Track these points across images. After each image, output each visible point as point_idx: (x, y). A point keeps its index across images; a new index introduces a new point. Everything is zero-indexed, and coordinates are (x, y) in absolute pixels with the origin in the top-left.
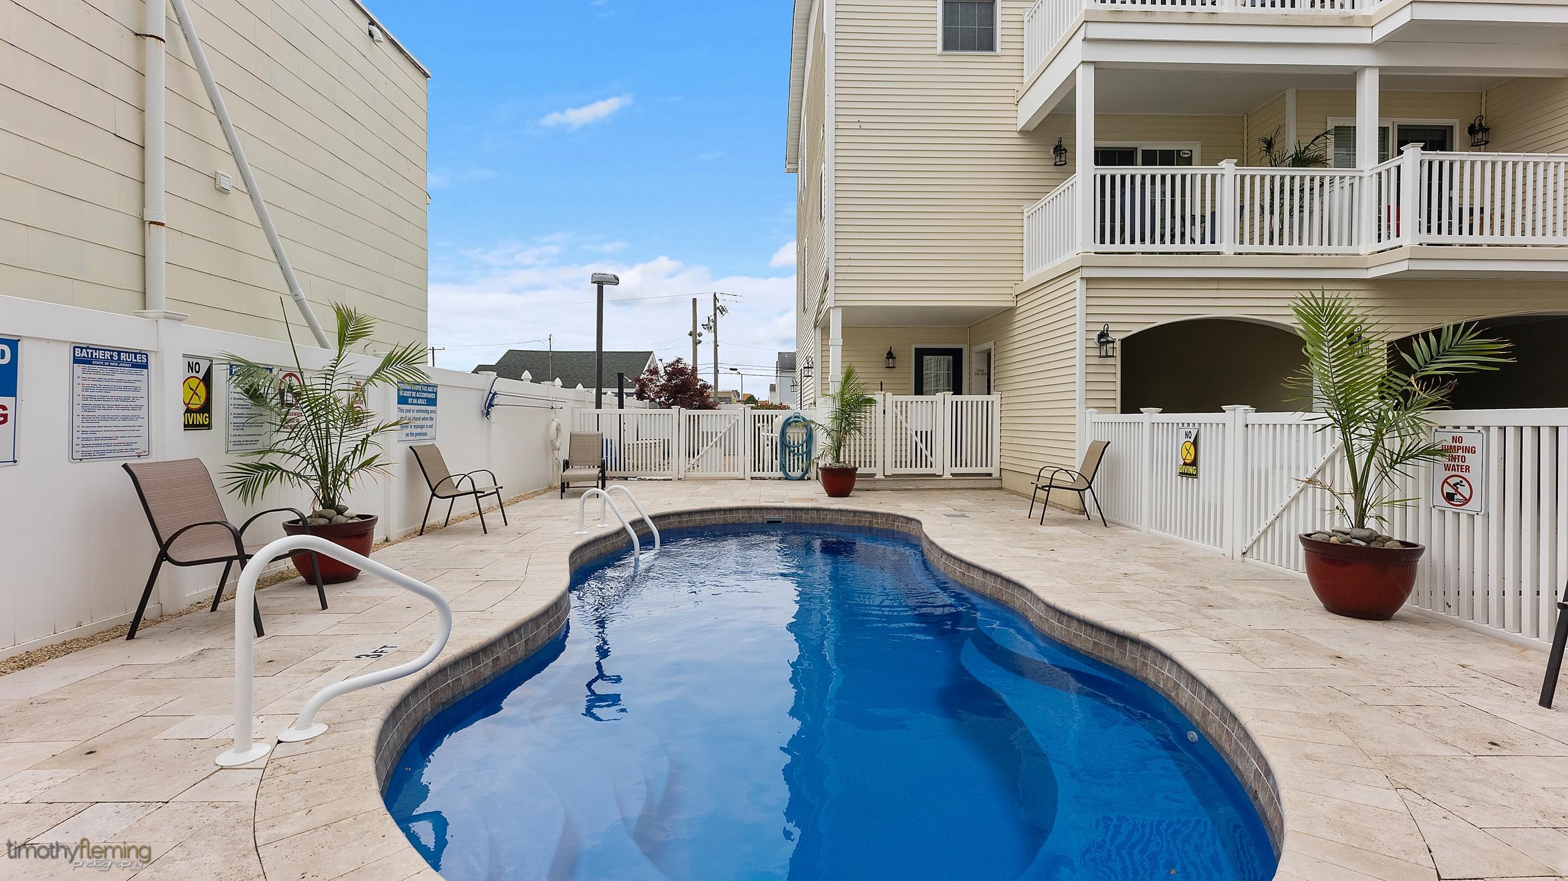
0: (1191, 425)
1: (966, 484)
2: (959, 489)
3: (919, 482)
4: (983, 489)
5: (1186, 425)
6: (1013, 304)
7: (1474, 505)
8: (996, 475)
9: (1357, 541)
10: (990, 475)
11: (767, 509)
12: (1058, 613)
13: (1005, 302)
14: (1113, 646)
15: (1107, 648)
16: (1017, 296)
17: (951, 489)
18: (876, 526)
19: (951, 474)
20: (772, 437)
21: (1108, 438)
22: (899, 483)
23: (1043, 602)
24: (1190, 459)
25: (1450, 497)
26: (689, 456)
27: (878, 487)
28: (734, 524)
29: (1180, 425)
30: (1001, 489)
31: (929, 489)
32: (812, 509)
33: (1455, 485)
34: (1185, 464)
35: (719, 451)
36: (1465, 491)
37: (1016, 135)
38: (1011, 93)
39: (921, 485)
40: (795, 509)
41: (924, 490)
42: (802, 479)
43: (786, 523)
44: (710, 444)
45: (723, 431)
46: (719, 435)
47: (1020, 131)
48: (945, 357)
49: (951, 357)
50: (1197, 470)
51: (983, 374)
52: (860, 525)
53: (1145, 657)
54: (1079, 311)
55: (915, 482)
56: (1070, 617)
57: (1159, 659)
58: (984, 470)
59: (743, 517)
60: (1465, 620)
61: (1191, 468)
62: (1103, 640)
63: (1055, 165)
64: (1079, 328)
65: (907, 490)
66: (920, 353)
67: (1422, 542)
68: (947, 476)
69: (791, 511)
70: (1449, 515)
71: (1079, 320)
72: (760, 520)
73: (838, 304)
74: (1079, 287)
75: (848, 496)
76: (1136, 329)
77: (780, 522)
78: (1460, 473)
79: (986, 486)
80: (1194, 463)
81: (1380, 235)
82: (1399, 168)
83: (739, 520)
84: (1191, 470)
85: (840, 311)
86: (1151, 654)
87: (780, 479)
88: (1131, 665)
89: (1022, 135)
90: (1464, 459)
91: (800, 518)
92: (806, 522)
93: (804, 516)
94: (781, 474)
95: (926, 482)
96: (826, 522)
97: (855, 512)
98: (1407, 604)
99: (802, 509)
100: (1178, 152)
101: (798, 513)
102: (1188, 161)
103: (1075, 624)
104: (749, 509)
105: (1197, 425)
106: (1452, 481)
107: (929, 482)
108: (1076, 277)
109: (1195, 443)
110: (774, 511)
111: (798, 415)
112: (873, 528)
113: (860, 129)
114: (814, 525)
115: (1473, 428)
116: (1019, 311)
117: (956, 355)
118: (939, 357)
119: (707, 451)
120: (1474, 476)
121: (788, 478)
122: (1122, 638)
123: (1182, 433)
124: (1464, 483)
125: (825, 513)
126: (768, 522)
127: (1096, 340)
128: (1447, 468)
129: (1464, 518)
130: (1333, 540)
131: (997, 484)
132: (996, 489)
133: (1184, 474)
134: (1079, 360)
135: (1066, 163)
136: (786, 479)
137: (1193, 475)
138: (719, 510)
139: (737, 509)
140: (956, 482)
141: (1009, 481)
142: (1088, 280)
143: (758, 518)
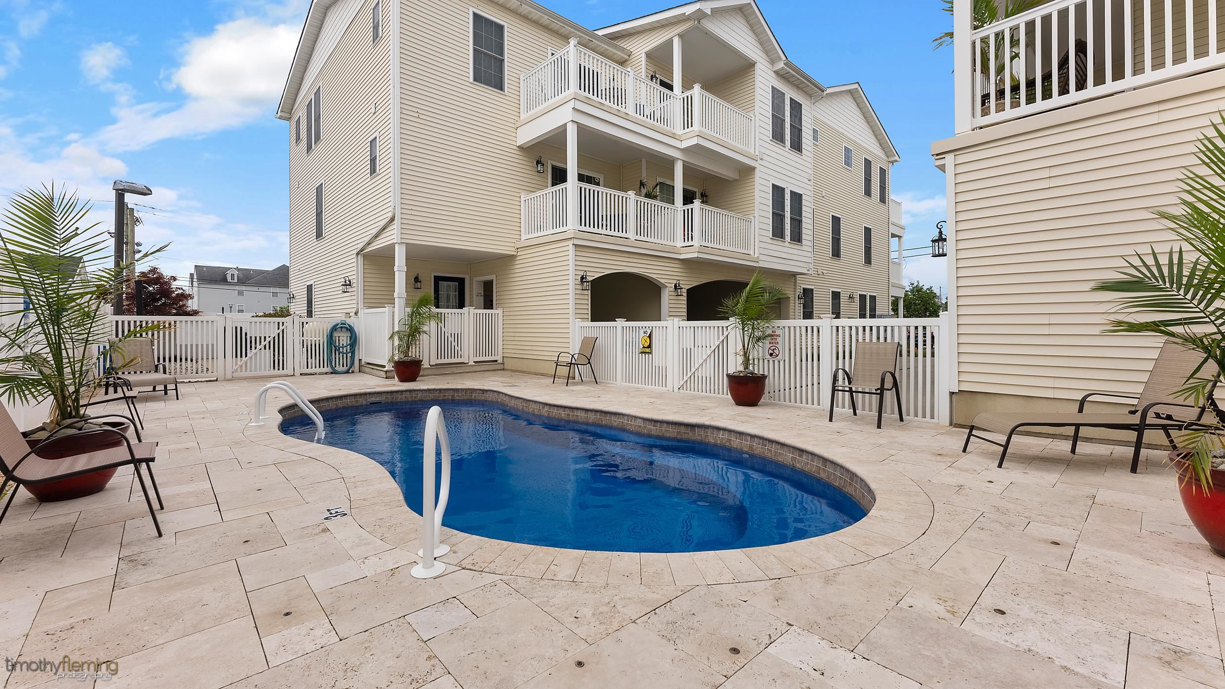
0: (647, 328)
1: (483, 368)
2: (479, 371)
3: (453, 368)
4: (493, 370)
5: (644, 328)
6: (515, 253)
7: (780, 357)
8: (500, 361)
9: (748, 375)
10: (496, 361)
11: (370, 394)
12: (653, 422)
13: (509, 251)
14: (689, 431)
15: (685, 433)
16: (517, 248)
17: (474, 372)
18: (457, 398)
19: (474, 362)
20: (303, 341)
21: (597, 335)
22: (441, 369)
23: (640, 418)
24: (647, 345)
25: (771, 355)
26: (236, 357)
27: (425, 374)
28: (344, 408)
29: (640, 328)
30: (503, 369)
31: (460, 373)
32: (406, 391)
33: (773, 349)
34: (644, 347)
35: (268, 353)
36: (777, 352)
37: (515, 148)
38: (513, 121)
39: (455, 370)
40: (392, 392)
41: (457, 373)
42: (347, 372)
43: (385, 403)
44: (258, 347)
45: (272, 336)
46: (268, 340)
47: (518, 146)
48: (453, 283)
49: (457, 283)
50: (651, 350)
51: (481, 296)
52: (445, 398)
53: (707, 433)
54: (571, 262)
55: (451, 369)
56: (662, 422)
57: (715, 432)
58: (493, 358)
59: (351, 402)
60: (777, 402)
61: (648, 349)
62: (683, 429)
63: (538, 172)
64: (571, 272)
65: (446, 374)
66: (437, 279)
67: (766, 373)
68: (471, 363)
69: (389, 394)
70: (771, 362)
71: (571, 267)
72: (364, 403)
73: (403, 241)
74: (571, 248)
75: (415, 381)
76: (597, 275)
77: (381, 403)
78: (775, 345)
79: (496, 368)
80: (650, 346)
81: (684, 239)
82: (692, 209)
83: (348, 404)
84: (647, 350)
85: (404, 247)
86: (710, 431)
87: (326, 373)
88: (699, 438)
89: (520, 149)
90: (776, 339)
91: (397, 398)
92: (401, 400)
93: (400, 397)
94: (329, 370)
95: (458, 368)
96: (417, 399)
97: (440, 390)
98: (762, 400)
99: (397, 392)
100: (594, 178)
101: (395, 395)
102: (598, 184)
103: (665, 425)
104: (355, 395)
105: (650, 328)
106: (772, 348)
107: (460, 368)
108: (570, 243)
109: (650, 337)
110: (376, 395)
111: (344, 322)
112: (455, 400)
113: (418, 117)
114: (408, 402)
115: (779, 327)
116: (518, 258)
117: (461, 282)
118: (449, 283)
119: (256, 354)
120: (780, 346)
121: (334, 372)
122: (692, 426)
123: (642, 331)
124: (777, 348)
125: (416, 392)
126: (371, 404)
127: (579, 280)
128: (770, 343)
129: (776, 362)
130: (741, 375)
131: (501, 367)
132: (501, 370)
133: (643, 352)
134: (571, 292)
135: (544, 172)
136: (332, 373)
137: (649, 352)
138: (332, 398)
139: (346, 396)
140: (477, 367)
141: (509, 364)
142: (576, 245)
143: (362, 401)
